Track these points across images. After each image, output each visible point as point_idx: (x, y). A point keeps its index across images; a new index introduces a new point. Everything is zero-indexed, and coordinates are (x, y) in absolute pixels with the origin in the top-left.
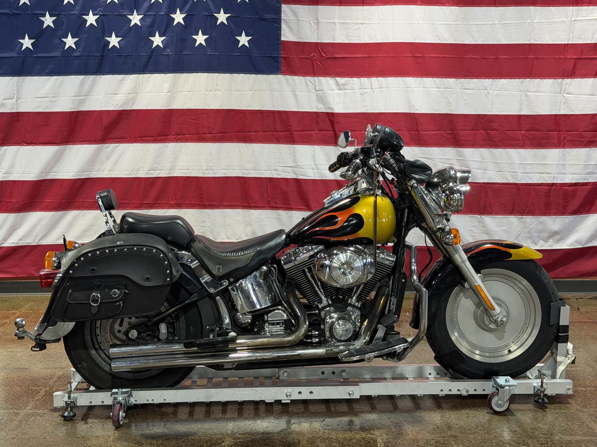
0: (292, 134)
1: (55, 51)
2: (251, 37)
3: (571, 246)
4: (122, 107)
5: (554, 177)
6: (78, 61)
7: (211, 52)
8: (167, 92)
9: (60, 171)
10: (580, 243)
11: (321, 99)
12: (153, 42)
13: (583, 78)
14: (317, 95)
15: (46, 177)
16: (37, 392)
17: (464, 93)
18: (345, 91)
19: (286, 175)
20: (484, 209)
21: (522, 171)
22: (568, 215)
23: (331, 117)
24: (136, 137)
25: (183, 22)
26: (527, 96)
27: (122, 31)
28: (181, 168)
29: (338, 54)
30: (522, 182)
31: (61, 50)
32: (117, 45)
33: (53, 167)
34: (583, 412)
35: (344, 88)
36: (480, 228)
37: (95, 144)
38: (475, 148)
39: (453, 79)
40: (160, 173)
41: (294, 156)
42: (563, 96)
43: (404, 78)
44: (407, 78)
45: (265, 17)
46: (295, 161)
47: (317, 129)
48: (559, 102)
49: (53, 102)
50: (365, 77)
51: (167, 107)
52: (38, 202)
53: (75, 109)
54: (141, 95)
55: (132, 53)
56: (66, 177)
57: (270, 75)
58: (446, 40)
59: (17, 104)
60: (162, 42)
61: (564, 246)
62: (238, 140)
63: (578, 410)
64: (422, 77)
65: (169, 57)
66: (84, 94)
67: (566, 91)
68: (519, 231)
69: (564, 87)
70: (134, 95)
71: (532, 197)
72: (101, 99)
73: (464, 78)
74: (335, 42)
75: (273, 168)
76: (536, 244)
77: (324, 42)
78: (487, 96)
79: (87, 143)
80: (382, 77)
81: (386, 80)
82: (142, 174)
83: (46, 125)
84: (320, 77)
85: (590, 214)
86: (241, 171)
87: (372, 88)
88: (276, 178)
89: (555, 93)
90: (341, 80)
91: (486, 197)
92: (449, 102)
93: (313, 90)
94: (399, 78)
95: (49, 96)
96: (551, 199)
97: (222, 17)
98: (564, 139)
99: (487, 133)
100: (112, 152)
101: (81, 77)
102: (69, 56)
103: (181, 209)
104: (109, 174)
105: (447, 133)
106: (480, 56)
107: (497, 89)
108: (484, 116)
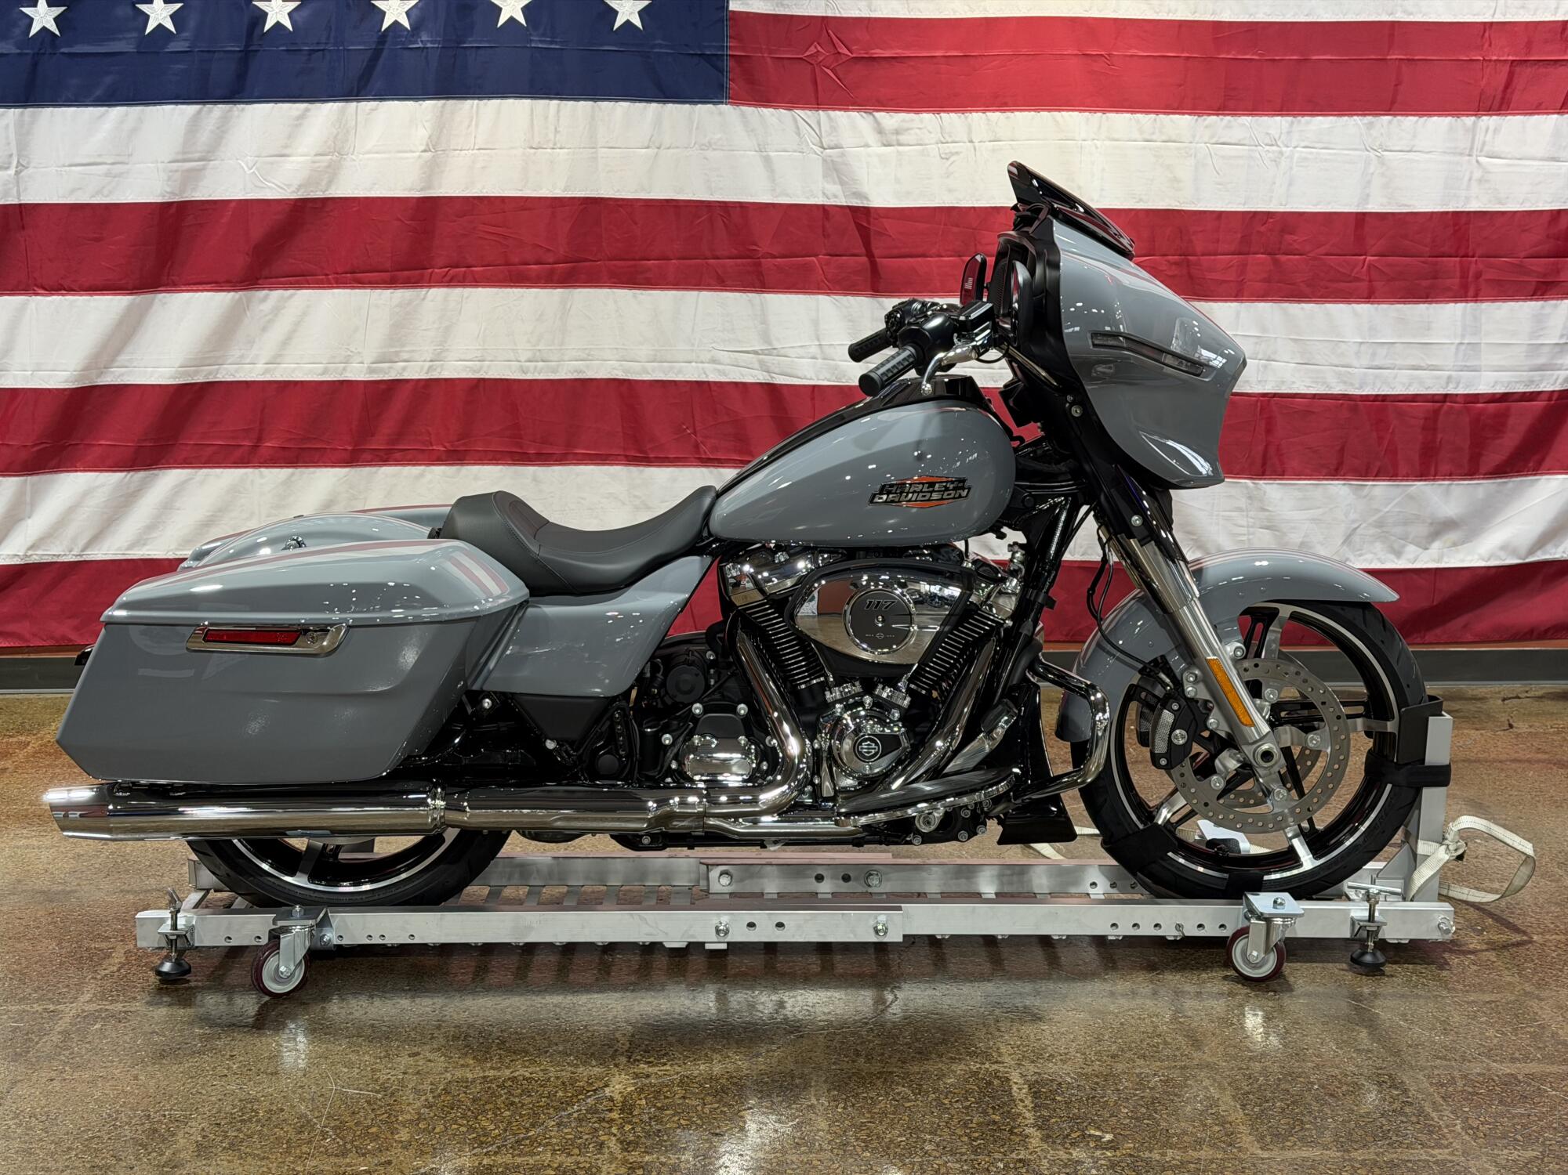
0: (759, 264)
1: (120, 40)
3: (1489, 559)
4: (303, 190)
5: (1449, 378)
6: (182, 67)
7: (541, 42)
8: (425, 151)
9: (135, 364)
10: (1514, 552)
11: (835, 170)
12: (384, 13)
13: (1531, 114)
14: (824, 160)
15: (99, 380)
16: (102, 955)
17: (1215, 154)
18: (901, 148)
19: (742, 375)
20: (1264, 464)
21: (1365, 362)
22: (1483, 479)
23: (862, 218)
24: (339, 270)
26: (1381, 161)
28: (463, 357)
29: (881, 49)
30: (1368, 391)
31: (135, 35)
32: (288, 24)
33: (119, 351)
34: (1541, 1000)
35: (898, 140)
36: (1251, 514)
37: (229, 291)
38: (1242, 301)
39: (1187, 116)
40: (404, 369)
41: (764, 322)
42: (1477, 161)
43: (1056, 114)
44: (1064, 113)
46: (765, 337)
47: (824, 252)
48: (1466, 178)
49: (115, 177)
50: (952, 111)
51: (422, 190)
52: (82, 446)
53: (177, 195)
54: (353, 157)
55: (326, 43)
56: (153, 379)
57: (699, 106)
58: (1169, 11)
59: (18, 182)
60: (407, 13)
61: (1472, 560)
62: (613, 280)
63: (1526, 994)
64: (1104, 112)
65: (426, 57)
66: (197, 155)
67: (1486, 148)
68: (1354, 521)
69: (1480, 137)
70: (334, 158)
71: (1390, 431)
72: (246, 169)
73: (1218, 115)
74: (873, 15)
75: (708, 356)
76: (1398, 554)
77: (845, 14)
78: (1276, 162)
79: (208, 287)
80: (997, 110)
81: (1008, 118)
82: (357, 372)
83: (97, 240)
84: (834, 109)
85: (1542, 474)
86: (621, 365)
87: (971, 141)
88: (715, 383)
89: (1454, 154)
90: (890, 120)
91: (1269, 431)
92: (1176, 180)
93: (814, 147)
94: (1043, 113)
95: (105, 161)
96: (1439, 436)
98: (1478, 275)
99: (1276, 262)
100: (277, 310)
101: (190, 110)
102: (159, 53)
103: (462, 464)
104: (266, 371)
105: (1168, 261)
106: (1260, 55)
107: (1303, 144)
108: (1269, 215)
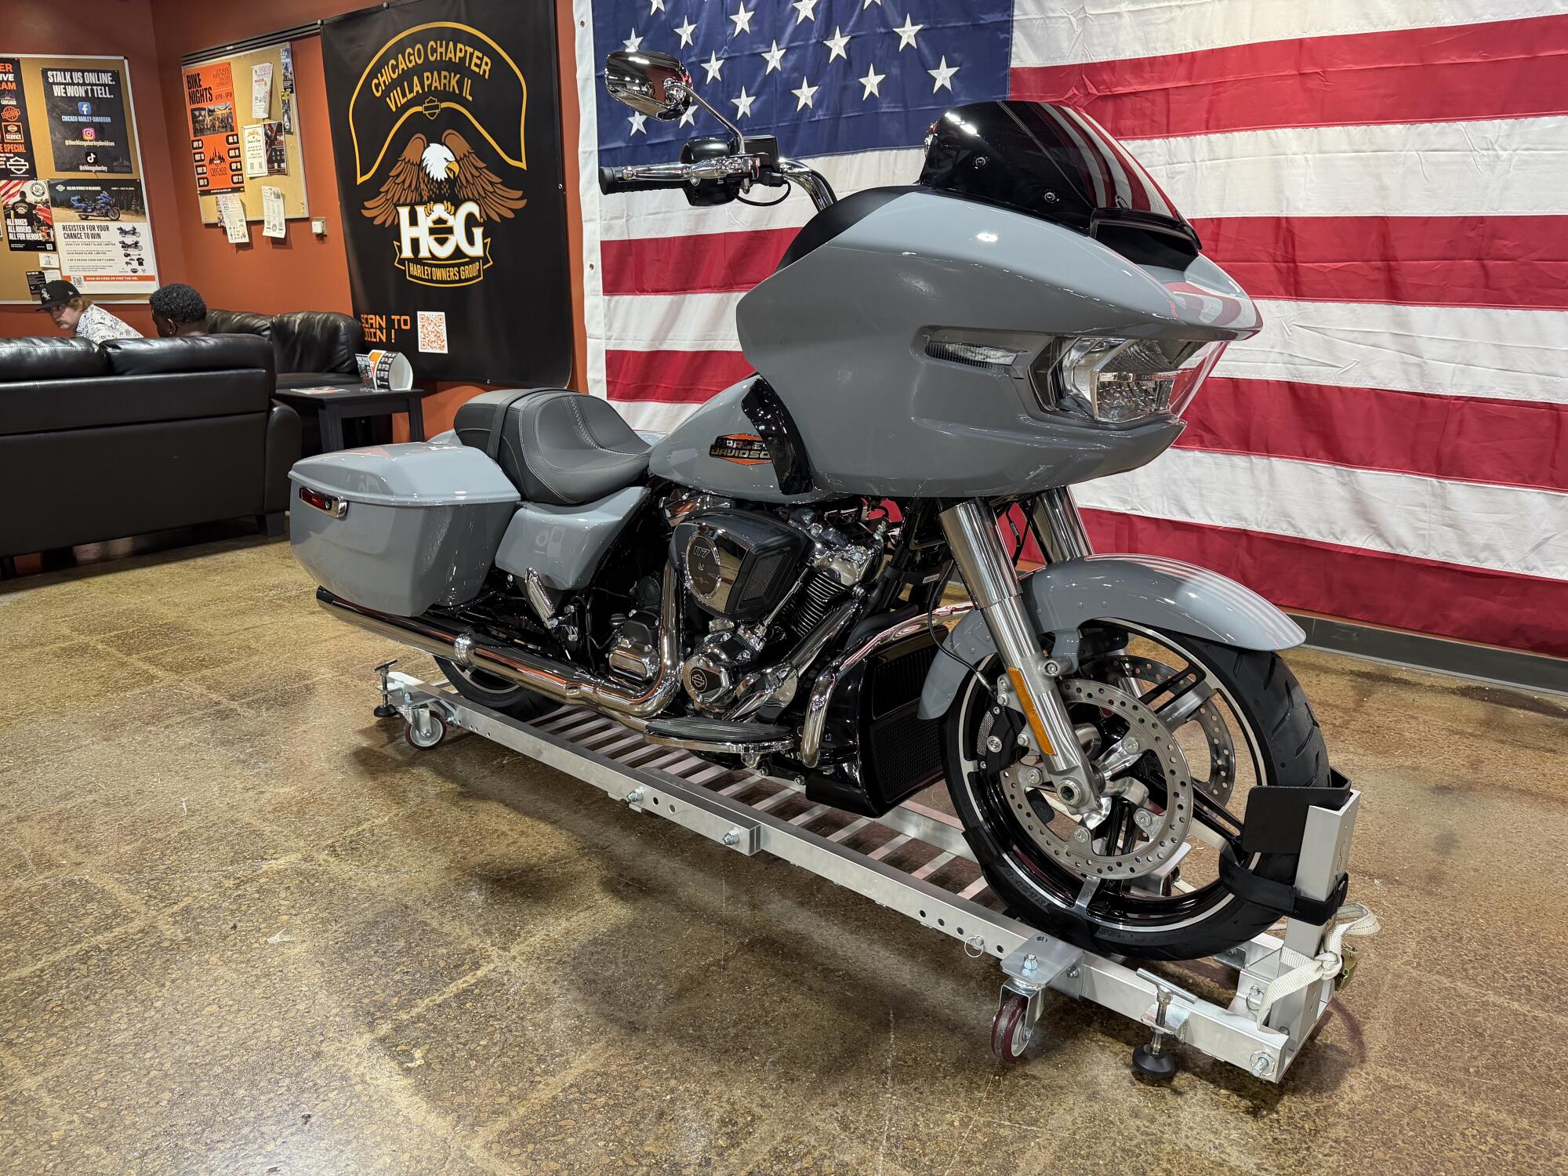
1: (669, 133)
2: (956, 69)
4: (754, 225)
7: (887, 107)
9: (675, 338)
12: (799, 99)
15: (659, 347)
17: (1426, 161)
20: (1451, 465)
25: (844, 55)
27: (756, 84)
29: (1122, 87)
31: (676, 129)
32: (747, 112)
33: (668, 331)
36: (1435, 511)
37: (716, 290)
38: (1442, 305)
39: (1399, 126)
43: (1271, 132)
44: (1277, 130)
45: (982, 22)
50: (1178, 136)
52: (652, 387)
58: (1388, 23)
59: (626, 225)
60: (812, 97)
64: (1316, 126)
65: (821, 126)
68: (1545, 531)
72: (726, 212)
73: (1431, 122)
74: (1117, 58)
77: (1096, 60)
78: (1491, 166)
79: (708, 290)
80: (1218, 132)
81: (1227, 138)
83: (658, 259)
87: (1194, 162)
91: (1459, 434)
92: (1383, 188)
95: (662, 211)
97: (908, 33)
99: (1483, 267)
102: (685, 139)
105: (1370, 267)
106: (1484, 57)
107: (1524, 146)
108: (1482, 220)
